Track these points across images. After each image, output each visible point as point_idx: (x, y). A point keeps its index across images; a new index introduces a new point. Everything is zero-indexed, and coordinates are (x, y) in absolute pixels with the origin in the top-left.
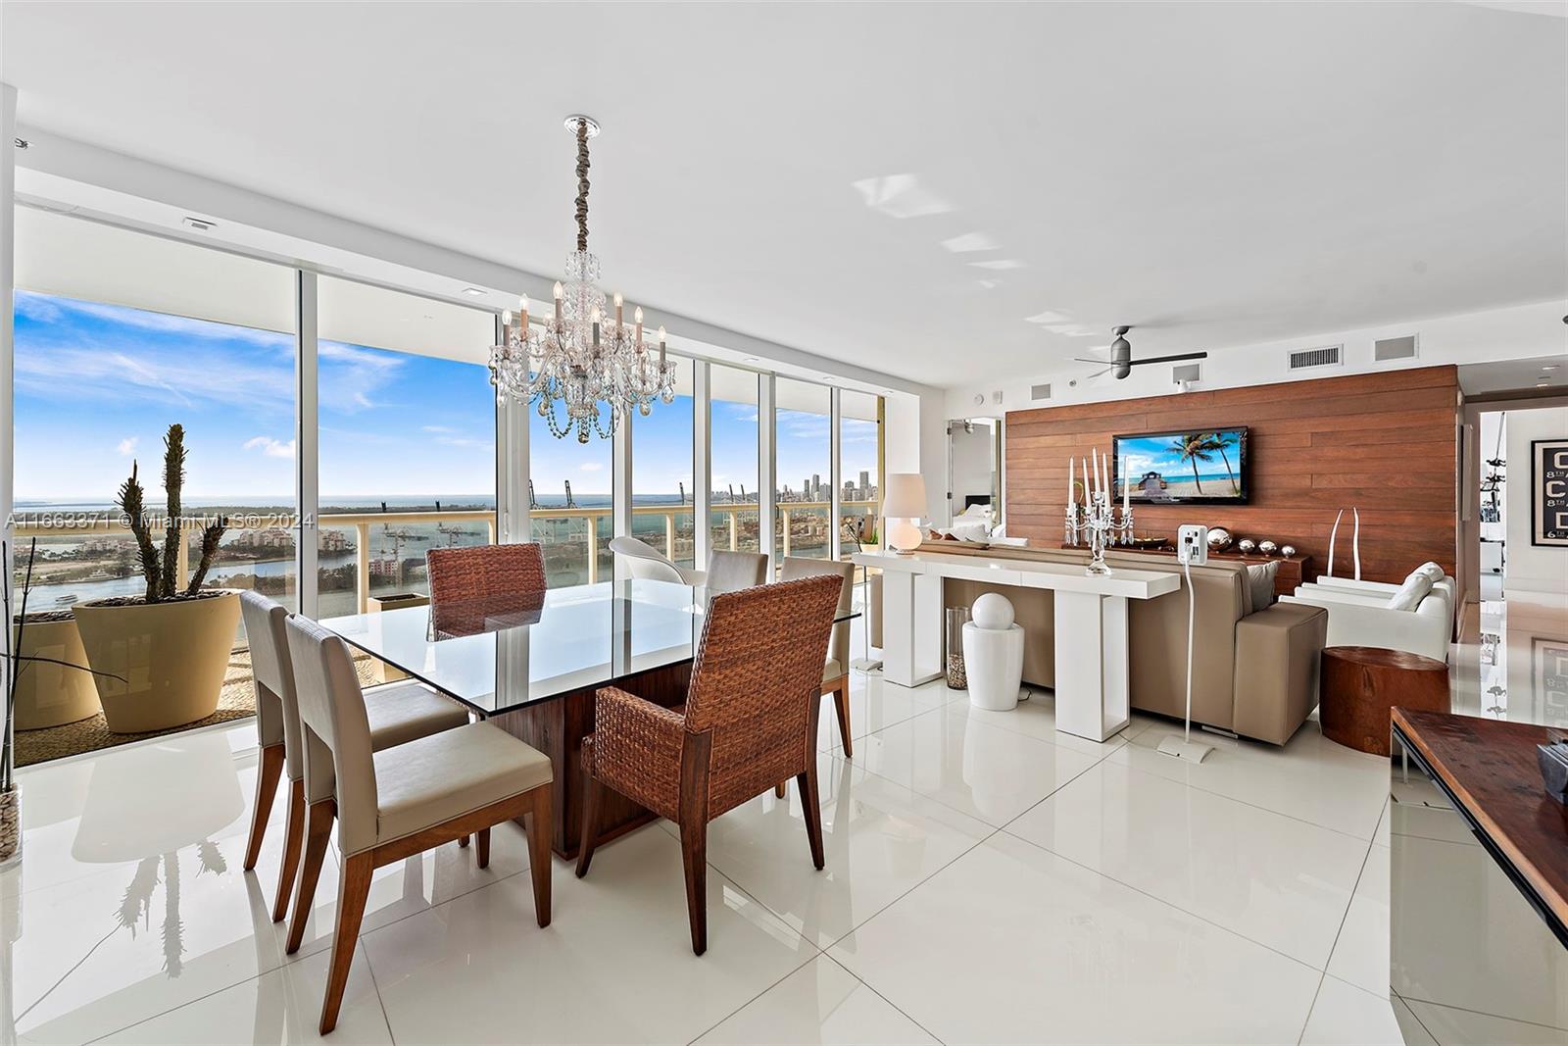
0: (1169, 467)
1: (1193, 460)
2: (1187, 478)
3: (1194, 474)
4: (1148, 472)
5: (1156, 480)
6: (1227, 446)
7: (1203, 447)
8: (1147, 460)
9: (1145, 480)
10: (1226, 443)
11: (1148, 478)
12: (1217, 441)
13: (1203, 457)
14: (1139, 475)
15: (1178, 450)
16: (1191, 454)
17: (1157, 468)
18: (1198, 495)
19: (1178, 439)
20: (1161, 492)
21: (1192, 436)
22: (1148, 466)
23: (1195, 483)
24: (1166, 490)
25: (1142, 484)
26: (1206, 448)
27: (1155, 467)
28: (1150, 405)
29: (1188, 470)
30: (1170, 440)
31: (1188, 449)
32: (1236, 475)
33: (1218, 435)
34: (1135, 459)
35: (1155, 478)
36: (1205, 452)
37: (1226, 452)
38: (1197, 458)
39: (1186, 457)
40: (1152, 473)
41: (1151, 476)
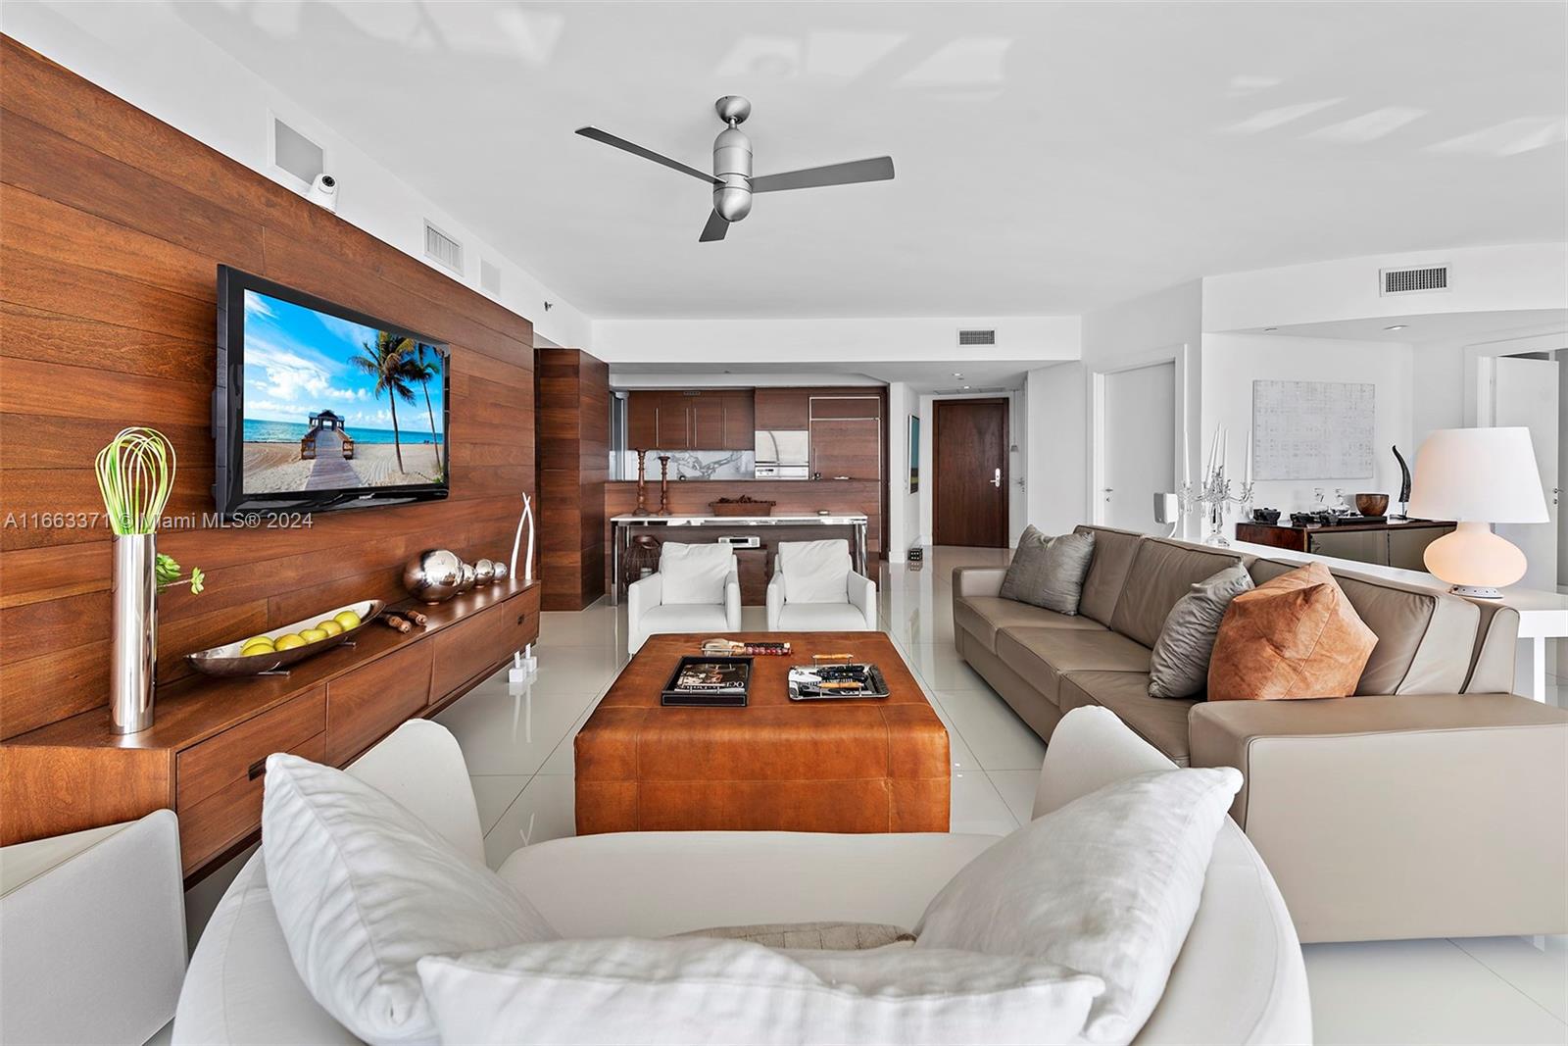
1: (391, 394)
3: (393, 429)
5: (335, 434)
6: (429, 376)
7: (403, 370)
9: (313, 434)
10: (429, 370)
11: (321, 427)
12: (418, 362)
13: (405, 393)
15: (370, 365)
16: (388, 380)
18: (398, 480)
20: (344, 468)
21: (389, 337)
23: (395, 446)
24: (352, 462)
25: (307, 444)
26: (407, 373)
31: (384, 368)
32: (440, 435)
33: (422, 352)
35: (333, 428)
36: (406, 383)
37: (429, 388)
38: (395, 392)
39: (382, 385)
40: (328, 415)
41: (325, 423)
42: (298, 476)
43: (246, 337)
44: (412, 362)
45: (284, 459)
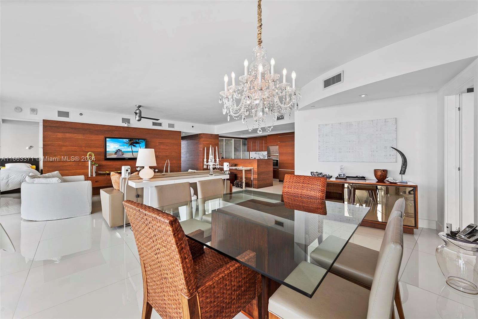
0: (124, 148)
2: (129, 152)
3: (131, 151)
4: (118, 149)
6: (141, 143)
7: (134, 143)
8: (117, 145)
11: (118, 151)
12: (138, 141)
14: (115, 150)
15: (127, 143)
16: (131, 145)
17: (121, 148)
18: (133, 157)
19: (127, 140)
20: (121, 156)
21: (131, 140)
22: (118, 147)
23: (132, 153)
24: (123, 155)
25: (116, 153)
26: (135, 143)
27: (120, 148)
28: (116, 128)
29: (130, 149)
30: (125, 140)
31: (130, 143)
33: (138, 140)
34: (114, 145)
35: (120, 151)
36: (135, 145)
37: (140, 145)
38: (132, 146)
39: (129, 145)
40: (119, 150)
41: (119, 151)
42: (115, 156)
43: (107, 143)
44: (136, 142)
45: (112, 155)
